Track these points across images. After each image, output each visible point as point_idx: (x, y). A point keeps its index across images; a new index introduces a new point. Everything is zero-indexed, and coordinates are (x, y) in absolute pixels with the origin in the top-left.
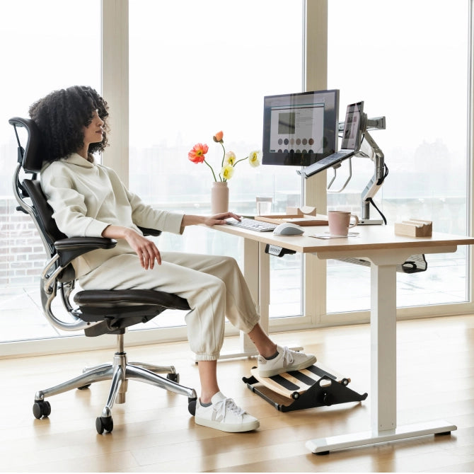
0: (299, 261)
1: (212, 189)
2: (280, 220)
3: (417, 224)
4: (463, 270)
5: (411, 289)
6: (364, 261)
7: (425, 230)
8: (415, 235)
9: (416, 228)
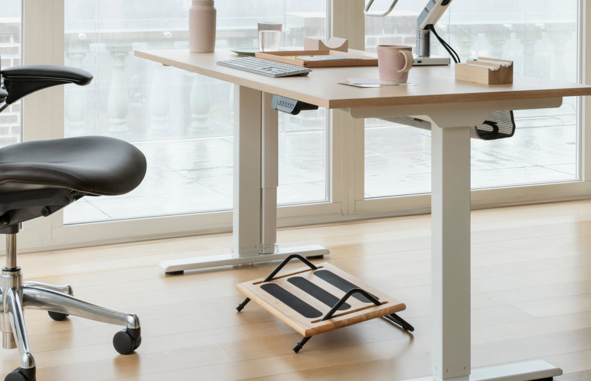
0: (323, 118)
1: (191, 11)
2: (293, 58)
3: (491, 65)
4: (571, 133)
5: (493, 162)
6: (420, 121)
7: (503, 75)
8: (487, 82)
9: (490, 70)
